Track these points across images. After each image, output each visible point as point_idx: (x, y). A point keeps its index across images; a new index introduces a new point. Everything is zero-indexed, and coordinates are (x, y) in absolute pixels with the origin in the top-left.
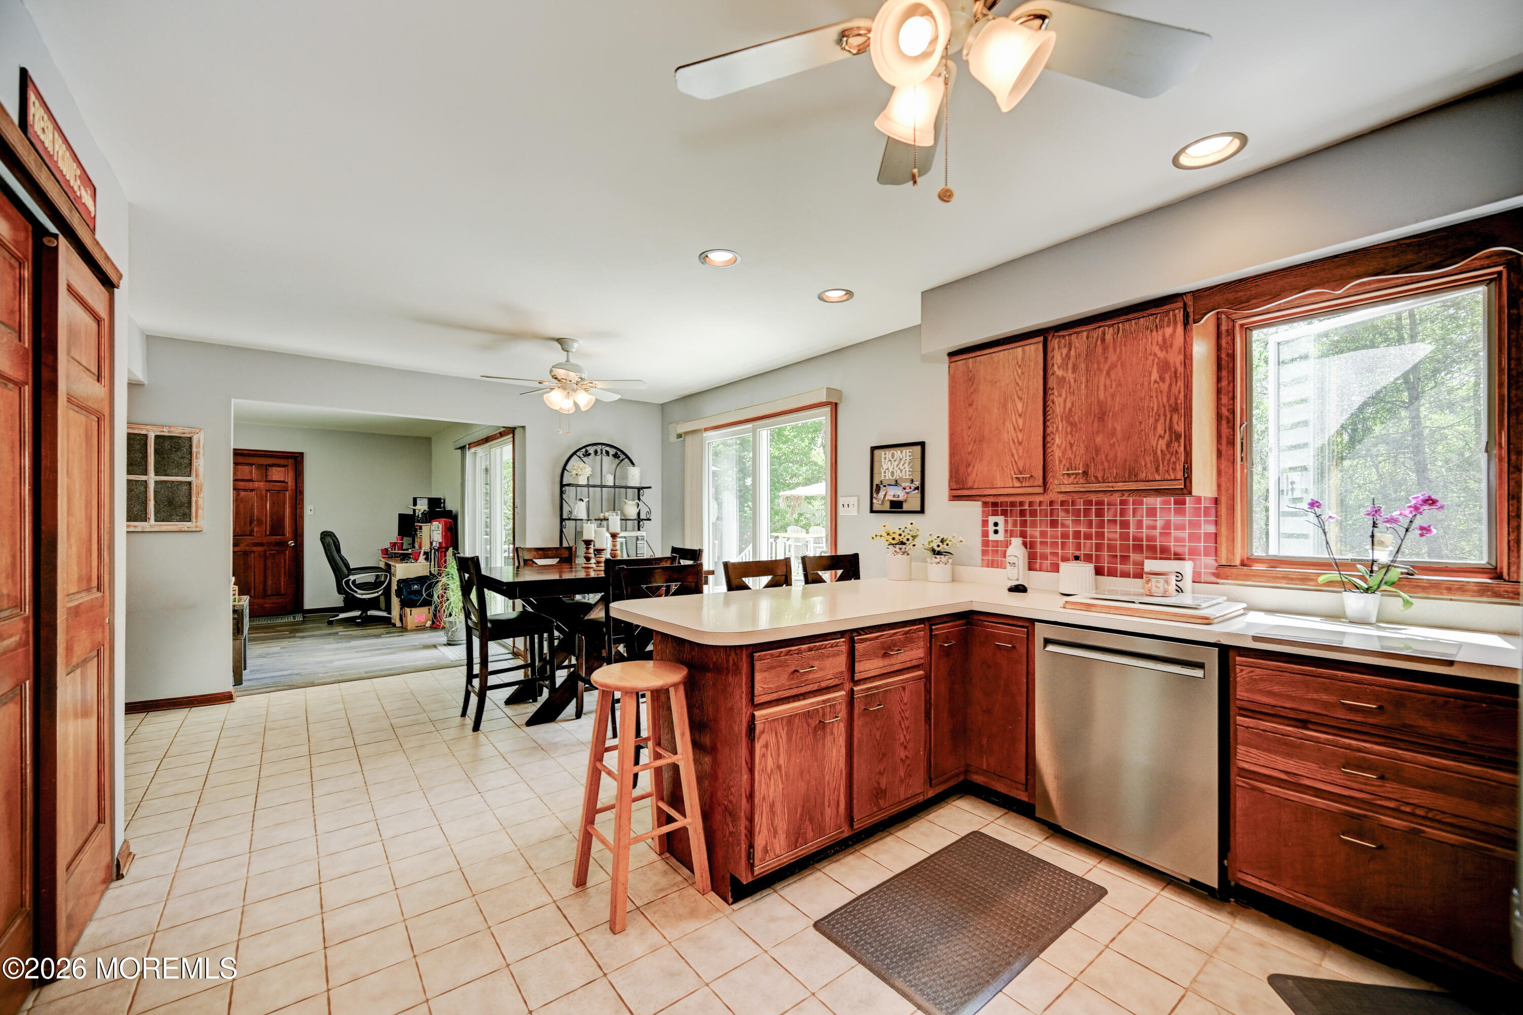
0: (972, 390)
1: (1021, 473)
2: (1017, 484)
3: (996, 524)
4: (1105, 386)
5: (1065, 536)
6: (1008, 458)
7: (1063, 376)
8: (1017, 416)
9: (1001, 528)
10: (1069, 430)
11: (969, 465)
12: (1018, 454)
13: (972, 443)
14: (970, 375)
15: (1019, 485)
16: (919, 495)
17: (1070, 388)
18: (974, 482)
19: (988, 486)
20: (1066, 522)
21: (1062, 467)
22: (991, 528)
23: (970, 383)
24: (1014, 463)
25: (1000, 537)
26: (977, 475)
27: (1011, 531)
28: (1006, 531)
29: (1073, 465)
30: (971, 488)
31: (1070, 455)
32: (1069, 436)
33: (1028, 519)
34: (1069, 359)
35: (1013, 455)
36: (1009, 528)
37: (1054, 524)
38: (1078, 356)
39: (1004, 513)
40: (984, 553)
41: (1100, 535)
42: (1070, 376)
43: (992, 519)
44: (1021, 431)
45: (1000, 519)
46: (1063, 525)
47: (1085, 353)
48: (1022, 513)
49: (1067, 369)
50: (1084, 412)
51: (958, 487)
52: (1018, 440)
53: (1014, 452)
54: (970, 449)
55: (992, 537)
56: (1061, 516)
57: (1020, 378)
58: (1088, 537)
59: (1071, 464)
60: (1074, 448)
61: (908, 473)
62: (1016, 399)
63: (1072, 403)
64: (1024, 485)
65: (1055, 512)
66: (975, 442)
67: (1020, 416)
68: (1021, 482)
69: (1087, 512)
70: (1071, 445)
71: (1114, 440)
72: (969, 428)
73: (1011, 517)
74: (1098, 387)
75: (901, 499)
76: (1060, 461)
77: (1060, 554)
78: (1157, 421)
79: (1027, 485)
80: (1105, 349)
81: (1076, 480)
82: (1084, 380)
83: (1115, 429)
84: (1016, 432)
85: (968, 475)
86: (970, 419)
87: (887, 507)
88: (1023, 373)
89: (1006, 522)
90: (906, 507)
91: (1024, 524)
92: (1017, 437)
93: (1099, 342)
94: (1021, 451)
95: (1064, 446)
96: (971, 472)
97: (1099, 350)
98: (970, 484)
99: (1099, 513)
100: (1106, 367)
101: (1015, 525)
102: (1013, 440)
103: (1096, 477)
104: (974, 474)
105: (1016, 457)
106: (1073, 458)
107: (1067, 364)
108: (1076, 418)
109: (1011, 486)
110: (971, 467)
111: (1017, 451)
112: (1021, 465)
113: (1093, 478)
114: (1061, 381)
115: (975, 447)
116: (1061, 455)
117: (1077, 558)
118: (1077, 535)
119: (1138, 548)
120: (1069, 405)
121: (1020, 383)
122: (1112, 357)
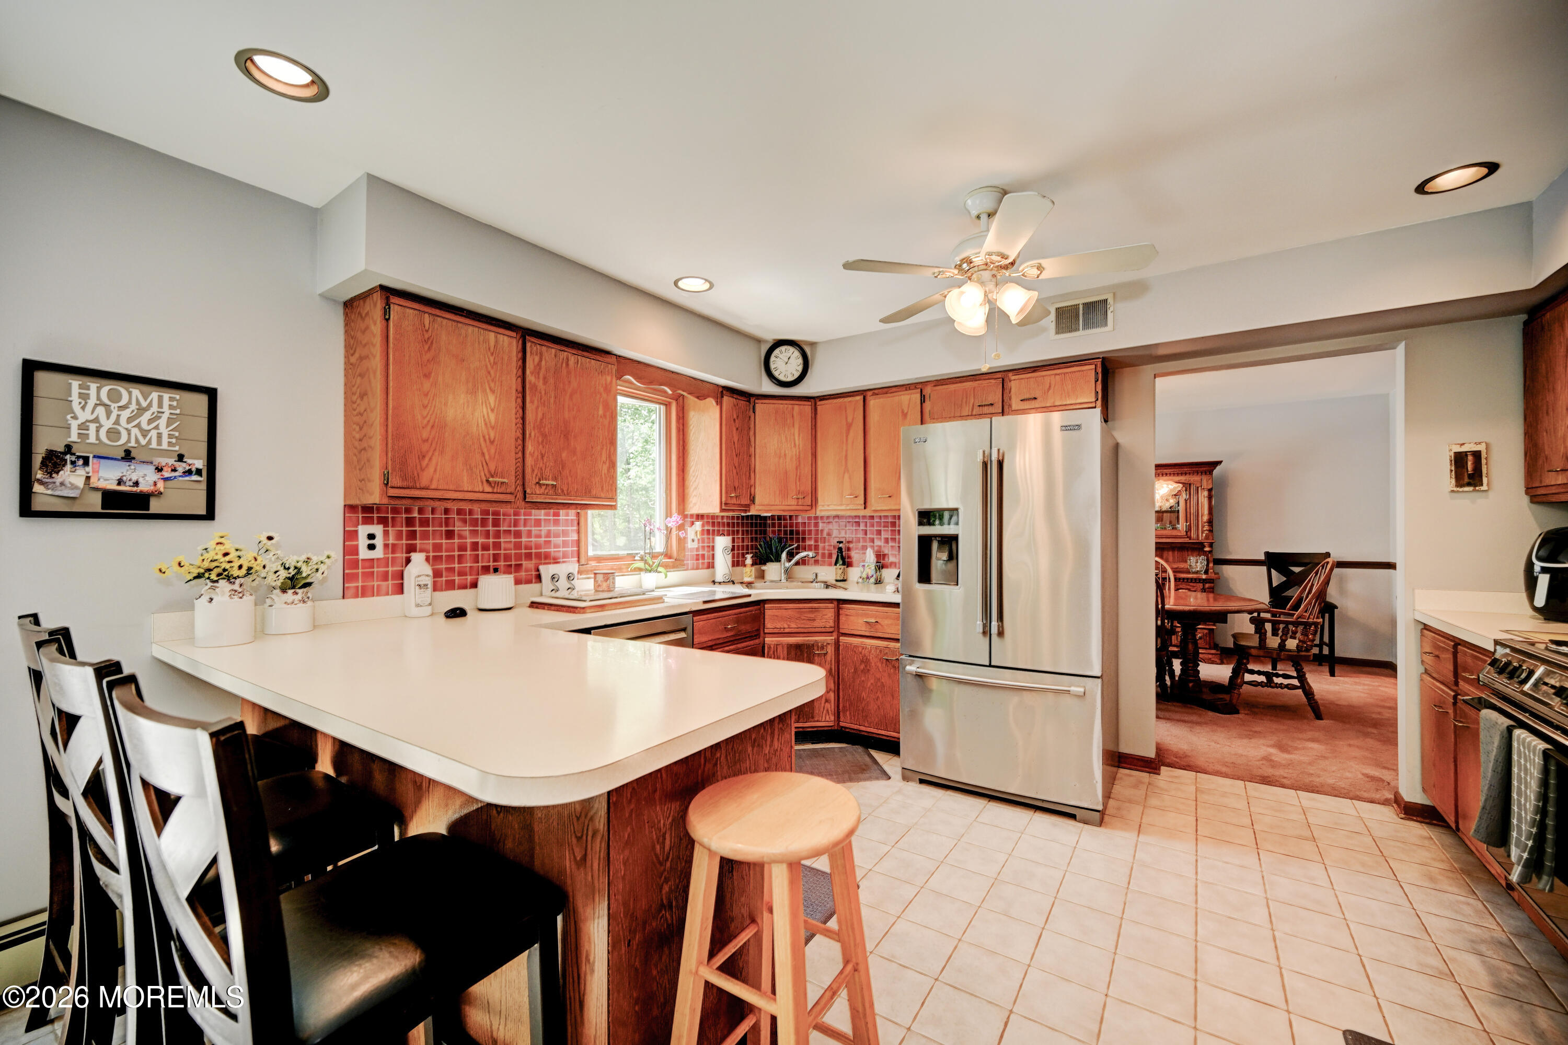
0: (429, 356)
1: (492, 477)
2: (488, 489)
3: (371, 537)
4: (569, 408)
5: (462, 548)
6: (478, 457)
7: (535, 384)
8: (489, 410)
9: (379, 542)
10: (540, 439)
11: (424, 457)
12: (489, 454)
13: (429, 428)
14: (426, 336)
15: (490, 490)
16: (204, 486)
17: (541, 399)
18: (431, 480)
19: (451, 487)
20: (463, 533)
21: (534, 476)
22: (363, 542)
23: (426, 347)
24: (484, 463)
25: (378, 553)
26: (435, 471)
27: (393, 545)
28: (386, 546)
29: (544, 476)
30: (426, 488)
31: (541, 465)
32: (541, 446)
33: (418, 529)
34: (540, 369)
35: (483, 454)
36: (391, 541)
37: (450, 535)
38: (547, 370)
39: (383, 521)
40: (346, 578)
41: (497, 546)
42: (540, 384)
43: (363, 530)
44: (493, 428)
45: (377, 530)
46: (460, 537)
47: (553, 370)
48: (410, 522)
49: (539, 378)
50: (553, 426)
51: (405, 484)
52: (489, 439)
53: (485, 451)
54: (425, 435)
55: (364, 554)
56: (458, 527)
57: (492, 367)
58: (486, 548)
59: (542, 474)
60: (545, 459)
61: (165, 440)
62: (488, 390)
63: (543, 414)
64: (495, 490)
65: (451, 521)
66: (433, 427)
67: (492, 410)
68: (493, 488)
69: (484, 522)
70: (543, 456)
71: (574, 458)
72: (425, 407)
73: (393, 526)
74: (563, 406)
75: (144, 487)
76: (533, 471)
77: (456, 569)
78: (602, 449)
79: (499, 491)
80: (569, 373)
81: (546, 491)
82: (553, 395)
83: (576, 448)
84: (488, 429)
85: (423, 470)
86: (426, 395)
87: (95, 503)
88: (495, 363)
89: (386, 533)
90: (155, 506)
91: (412, 535)
92: (489, 435)
93: (564, 365)
94: (493, 451)
95: (536, 454)
96: (427, 465)
97: (564, 371)
98: (424, 482)
99: (496, 523)
100: (569, 391)
101: (399, 536)
102: (484, 437)
103: (563, 491)
104: (431, 470)
105: (487, 457)
106: (543, 469)
107: (539, 373)
108: (547, 430)
109: (481, 490)
110: (427, 459)
111: (488, 451)
112: (492, 468)
113: (560, 491)
114: (534, 387)
115: (433, 433)
116: (533, 463)
117: (496, 570)
118: (475, 546)
119: (529, 556)
120: (540, 415)
121: (492, 372)
122: (574, 384)
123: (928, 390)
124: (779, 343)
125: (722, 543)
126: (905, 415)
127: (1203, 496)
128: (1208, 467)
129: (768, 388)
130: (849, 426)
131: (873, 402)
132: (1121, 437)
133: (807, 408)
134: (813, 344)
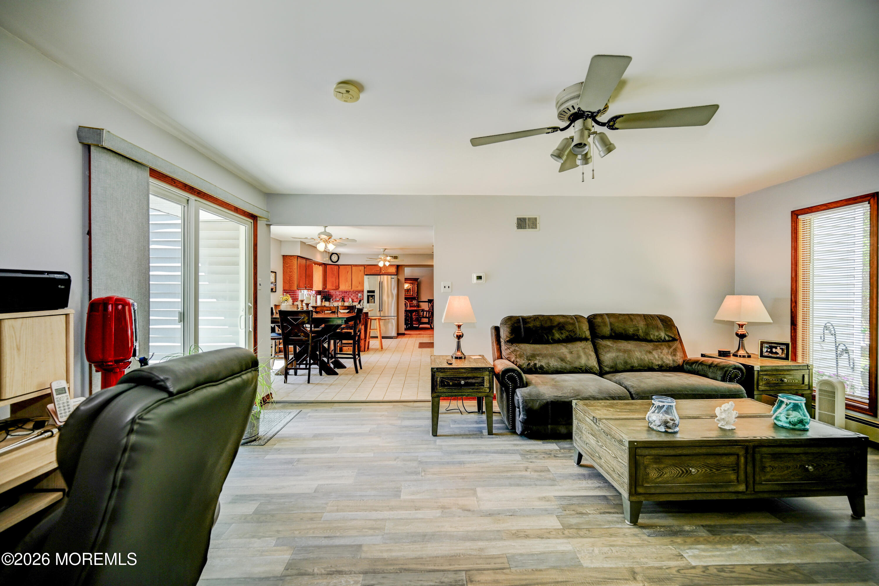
123: (366, 266)
124: (333, 254)
125: (319, 297)
126: (361, 271)
127: (416, 286)
128: (416, 280)
129: (330, 263)
130: (348, 272)
131: (353, 268)
132: (399, 278)
133: (337, 267)
134: (340, 254)
